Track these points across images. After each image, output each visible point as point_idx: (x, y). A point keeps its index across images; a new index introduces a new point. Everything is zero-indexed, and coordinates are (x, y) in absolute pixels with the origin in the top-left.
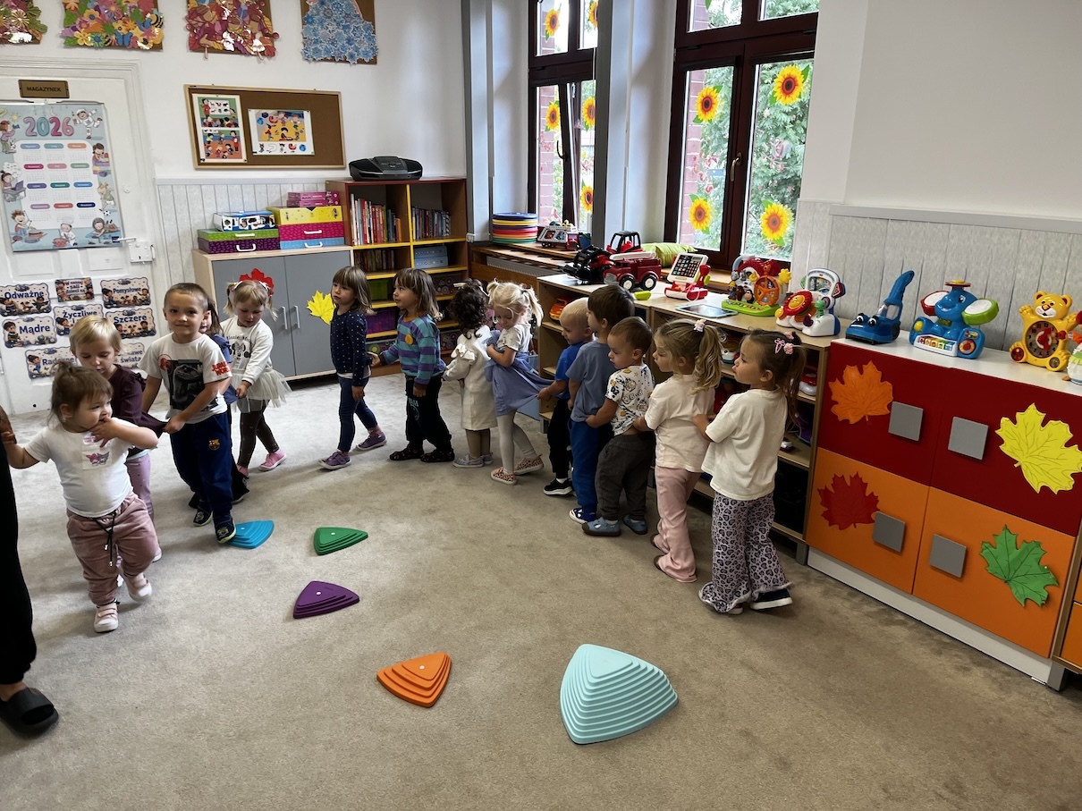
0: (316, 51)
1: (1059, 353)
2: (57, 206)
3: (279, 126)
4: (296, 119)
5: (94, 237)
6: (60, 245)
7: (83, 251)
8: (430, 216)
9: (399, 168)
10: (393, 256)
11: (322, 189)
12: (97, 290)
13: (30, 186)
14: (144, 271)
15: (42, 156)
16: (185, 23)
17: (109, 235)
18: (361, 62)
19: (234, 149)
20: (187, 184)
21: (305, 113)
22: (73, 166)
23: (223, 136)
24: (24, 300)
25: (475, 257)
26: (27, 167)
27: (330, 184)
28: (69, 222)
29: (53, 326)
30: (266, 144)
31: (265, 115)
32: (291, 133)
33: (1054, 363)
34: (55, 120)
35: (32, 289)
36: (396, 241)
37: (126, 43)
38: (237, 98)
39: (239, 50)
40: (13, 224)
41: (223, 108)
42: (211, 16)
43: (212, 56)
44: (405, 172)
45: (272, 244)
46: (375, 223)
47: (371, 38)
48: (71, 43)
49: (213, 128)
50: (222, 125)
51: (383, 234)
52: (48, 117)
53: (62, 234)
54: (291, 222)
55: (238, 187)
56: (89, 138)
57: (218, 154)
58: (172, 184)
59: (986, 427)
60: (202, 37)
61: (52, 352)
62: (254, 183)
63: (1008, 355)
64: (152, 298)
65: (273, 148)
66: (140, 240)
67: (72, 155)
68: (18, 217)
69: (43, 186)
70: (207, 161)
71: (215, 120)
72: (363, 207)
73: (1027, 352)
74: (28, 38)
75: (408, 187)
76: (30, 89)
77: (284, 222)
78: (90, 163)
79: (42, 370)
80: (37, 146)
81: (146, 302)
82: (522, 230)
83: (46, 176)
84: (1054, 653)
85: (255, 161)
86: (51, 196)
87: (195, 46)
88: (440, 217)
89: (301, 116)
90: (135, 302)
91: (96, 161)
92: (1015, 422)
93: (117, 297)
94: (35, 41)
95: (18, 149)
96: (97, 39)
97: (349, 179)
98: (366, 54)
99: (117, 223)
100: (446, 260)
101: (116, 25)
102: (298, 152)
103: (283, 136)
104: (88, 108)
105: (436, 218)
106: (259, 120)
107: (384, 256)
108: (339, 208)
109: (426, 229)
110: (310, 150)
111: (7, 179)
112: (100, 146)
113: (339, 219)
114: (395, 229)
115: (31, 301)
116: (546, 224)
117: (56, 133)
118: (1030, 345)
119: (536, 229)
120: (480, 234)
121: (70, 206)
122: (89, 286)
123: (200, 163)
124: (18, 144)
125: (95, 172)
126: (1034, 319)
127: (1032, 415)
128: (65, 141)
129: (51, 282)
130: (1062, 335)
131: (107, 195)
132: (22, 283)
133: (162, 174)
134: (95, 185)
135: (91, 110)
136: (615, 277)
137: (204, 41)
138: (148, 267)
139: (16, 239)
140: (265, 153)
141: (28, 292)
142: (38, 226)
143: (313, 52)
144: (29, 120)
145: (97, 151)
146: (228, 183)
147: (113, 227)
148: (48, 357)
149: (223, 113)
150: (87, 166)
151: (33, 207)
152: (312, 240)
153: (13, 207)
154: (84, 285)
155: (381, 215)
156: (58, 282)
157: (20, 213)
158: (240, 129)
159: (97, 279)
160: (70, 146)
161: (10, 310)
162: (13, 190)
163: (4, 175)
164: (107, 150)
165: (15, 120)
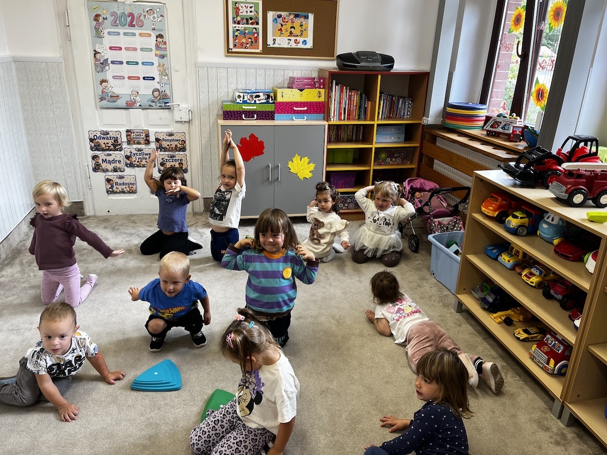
2: (129, 78)
3: (289, 25)
4: (302, 20)
5: (153, 102)
6: (130, 106)
7: (145, 111)
8: (396, 101)
9: (375, 61)
10: (362, 130)
11: (315, 75)
12: (152, 138)
13: (113, 62)
14: (184, 128)
15: (122, 41)
17: (162, 101)
19: (254, 42)
20: (218, 67)
21: (311, 16)
22: (142, 49)
23: (247, 32)
24: (106, 141)
25: (427, 137)
26: (111, 48)
27: (321, 71)
28: (137, 89)
29: (124, 161)
30: (277, 39)
31: (279, 16)
32: (296, 31)
34: (131, 15)
35: (111, 134)
36: (365, 119)
38: (261, 2)
40: (100, 88)
41: (249, 10)
44: (379, 64)
45: (269, 116)
46: (350, 104)
49: (240, 26)
50: (247, 23)
51: (355, 113)
52: (127, 13)
53: (132, 98)
54: (286, 99)
55: (253, 70)
56: (154, 29)
57: (242, 45)
58: (208, 66)
61: (121, 177)
62: (266, 68)
64: (187, 147)
65: (283, 42)
66: (183, 106)
67: (141, 41)
68: (104, 84)
69: (121, 63)
70: (234, 50)
71: (242, 19)
72: (342, 91)
75: (380, 77)
77: (279, 99)
78: (154, 48)
79: (115, 189)
80: (119, 34)
82: (471, 118)
83: (123, 56)
85: (268, 51)
86: (126, 70)
88: (404, 103)
89: (306, 17)
90: (177, 149)
91: (157, 47)
95: (106, 35)
97: (335, 68)
99: (168, 92)
100: (403, 137)
102: (301, 46)
103: (291, 33)
105: (400, 102)
106: (275, 20)
107: (355, 130)
108: (322, 91)
109: (392, 112)
110: (310, 45)
111: (98, 56)
112: (161, 36)
113: (322, 99)
114: (366, 109)
115: (110, 142)
116: (494, 114)
117: (131, 25)
119: (484, 118)
120: (433, 119)
121: (139, 78)
122: (147, 136)
123: (229, 51)
124: (106, 31)
125: (156, 55)
128: (137, 31)
129: (123, 130)
131: (164, 72)
132: (105, 130)
133: (202, 58)
134: (156, 64)
136: (564, 188)
138: (187, 125)
139: (102, 99)
140: (276, 46)
141: (108, 136)
142: (117, 91)
144: (114, 14)
145: (159, 39)
146: (247, 67)
147: (166, 95)
148: (119, 181)
149: (249, 14)
150: (151, 50)
151: (114, 77)
152: (299, 115)
153: (101, 76)
154: (144, 135)
155: (356, 98)
156: (128, 131)
157: (102, 81)
159: (152, 131)
160: (141, 35)
161: (97, 147)
162: (101, 64)
163: (96, 53)
164: (166, 39)
165: (104, 13)
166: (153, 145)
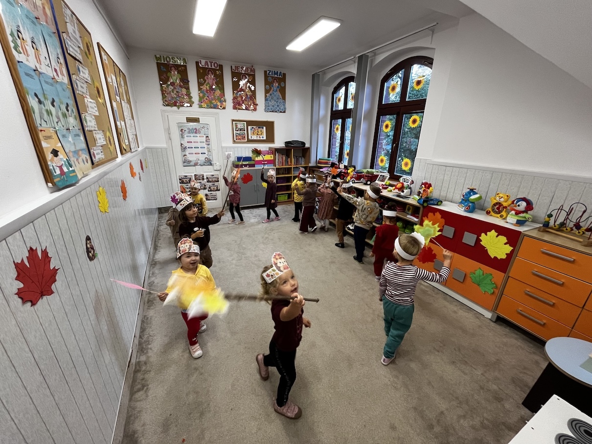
0: (268, 109)
1: (504, 213)
2: (195, 154)
4: (261, 129)
5: (205, 163)
6: (196, 165)
7: (202, 167)
8: (299, 158)
10: (287, 170)
11: (268, 149)
12: (205, 177)
13: (189, 148)
14: (217, 173)
15: (192, 139)
16: (232, 101)
17: (209, 162)
18: (281, 112)
19: (244, 138)
20: (230, 148)
21: (265, 128)
22: (200, 142)
23: (241, 134)
24: (186, 180)
26: (188, 142)
27: (270, 148)
28: (198, 158)
30: (253, 136)
31: (253, 128)
32: (260, 133)
33: (501, 216)
34: (196, 129)
35: (188, 176)
36: (288, 166)
37: (215, 107)
38: (245, 123)
39: (247, 109)
40: (184, 158)
41: (241, 126)
42: (239, 99)
43: (239, 110)
45: (253, 166)
46: (282, 160)
47: (284, 105)
48: (201, 107)
49: (238, 132)
50: (241, 131)
51: (284, 163)
52: (194, 128)
53: (197, 162)
54: (259, 159)
55: (244, 149)
56: (205, 134)
57: (239, 139)
58: (226, 148)
59: (476, 236)
60: (237, 105)
62: (249, 148)
63: (485, 212)
64: (220, 180)
65: (255, 137)
66: (217, 164)
67: (200, 139)
69: (192, 148)
70: (236, 141)
71: (239, 129)
72: (279, 155)
73: (492, 212)
74: (189, 105)
75: (292, 150)
76: (189, 120)
77: (256, 159)
78: (205, 141)
80: (191, 136)
81: (218, 181)
83: (193, 145)
84: (494, 309)
85: (249, 141)
86: (194, 151)
87: (235, 108)
88: (301, 159)
89: (263, 128)
90: (215, 181)
91: (206, 141)
92: (486, 235)
93: (210, 180)
94: (191, 106)
95: (185, 137)
96: (208, 106)
98: (282, 110)
99: (212, 159)
101: (213, 102)
102: (261, 139)
103: (257, 134)
104: (205, 125)
106: (251, 129)
107: (285, 170)
108: (272, 155)
109: (297, 162)
110: (265, 138)
111: (182, 145)
113: (272, 159)
114: (288, 162)
115: (188, 180)
117: (196, 133)
118: (493, 210)
120: (313, 164)
121: (199, 154)
122: (203, 176)
123: (234, 142)
124: (185, 136)
125: (206, 144)
126: (495, 201)
127: (493, 233)
128: (198, 135)
129: (193, 175)
130: (506, 207)
131: (209, 151)
132: (185, 175)
133: (223, 145)
134: (206, 148)
135: (206, 126)
137: (237, 106)
138: (219, 171)
139: (184, 162)
140: (252, 139)
142: (190, 159)
143: (267, 110)
144: (189, 129)
145: (207, 138)
146: (241, 147)
147: (210, 160)
150: (204, 142)
151: (189, 154)
153: (184, 153)
154: (201, 177)
155: (284, 158)
156: (195, 175)
157: (186, 155)
158: (246, 132)
159: (205, 175)
160: (200, 136)
161: (182, 182)
162: (184, 149)
163: (182, 144)
164: (210, 138)
165: (185, 129)
166: (205, 180)
